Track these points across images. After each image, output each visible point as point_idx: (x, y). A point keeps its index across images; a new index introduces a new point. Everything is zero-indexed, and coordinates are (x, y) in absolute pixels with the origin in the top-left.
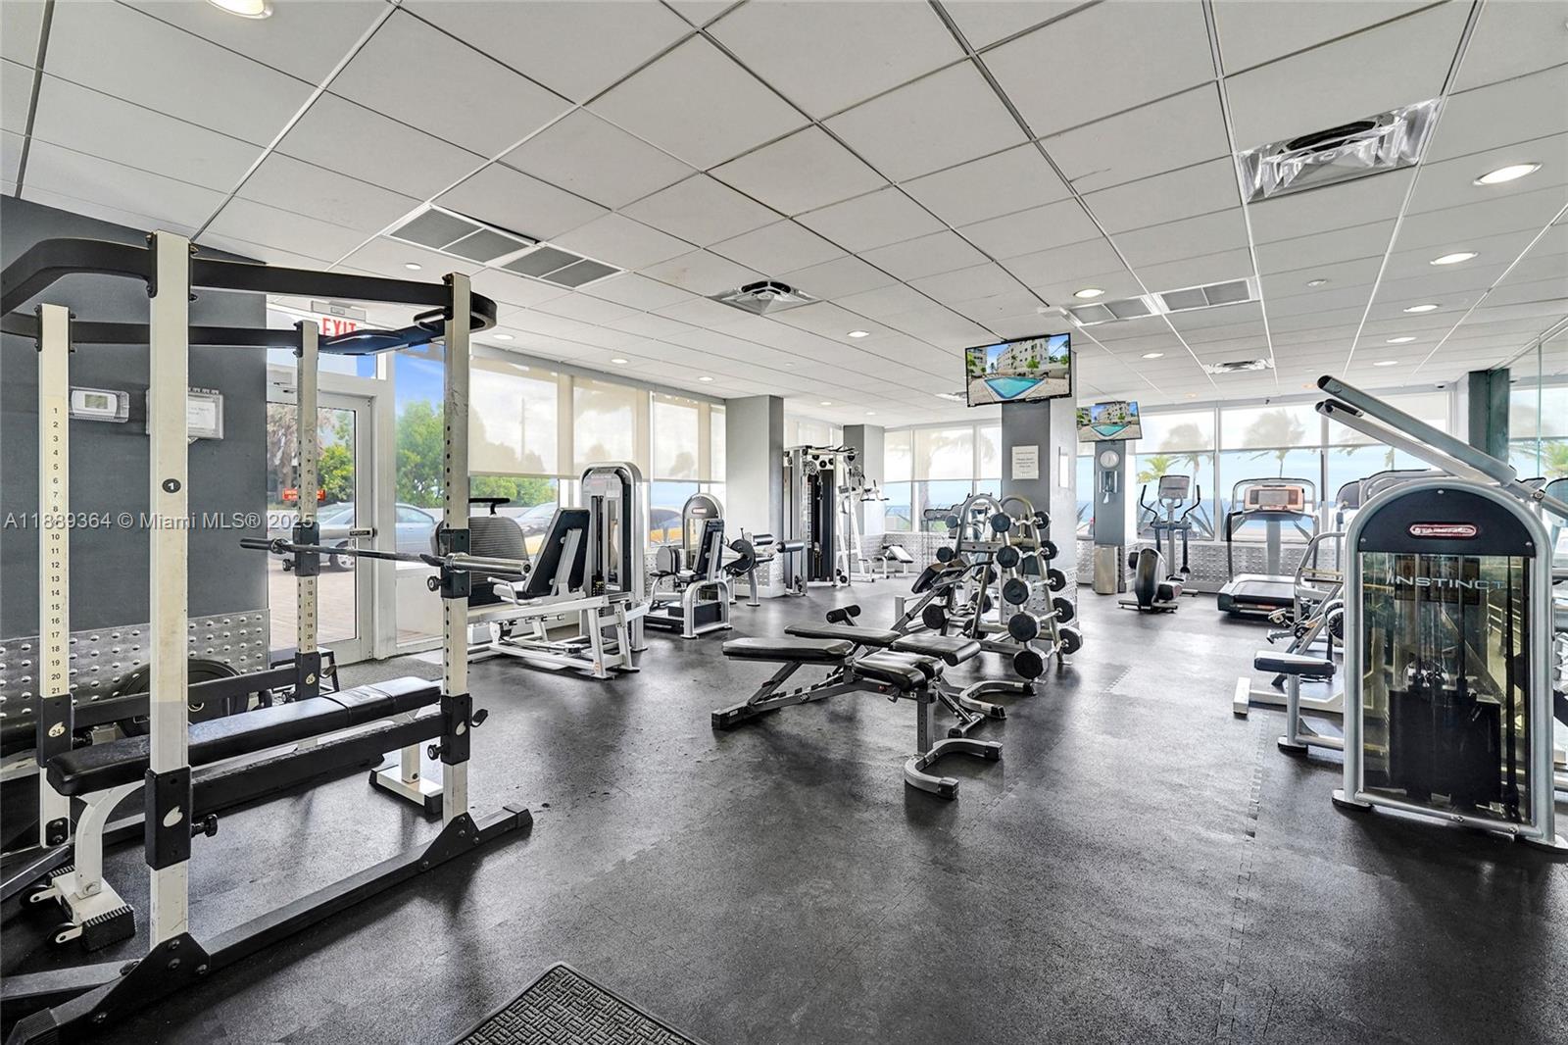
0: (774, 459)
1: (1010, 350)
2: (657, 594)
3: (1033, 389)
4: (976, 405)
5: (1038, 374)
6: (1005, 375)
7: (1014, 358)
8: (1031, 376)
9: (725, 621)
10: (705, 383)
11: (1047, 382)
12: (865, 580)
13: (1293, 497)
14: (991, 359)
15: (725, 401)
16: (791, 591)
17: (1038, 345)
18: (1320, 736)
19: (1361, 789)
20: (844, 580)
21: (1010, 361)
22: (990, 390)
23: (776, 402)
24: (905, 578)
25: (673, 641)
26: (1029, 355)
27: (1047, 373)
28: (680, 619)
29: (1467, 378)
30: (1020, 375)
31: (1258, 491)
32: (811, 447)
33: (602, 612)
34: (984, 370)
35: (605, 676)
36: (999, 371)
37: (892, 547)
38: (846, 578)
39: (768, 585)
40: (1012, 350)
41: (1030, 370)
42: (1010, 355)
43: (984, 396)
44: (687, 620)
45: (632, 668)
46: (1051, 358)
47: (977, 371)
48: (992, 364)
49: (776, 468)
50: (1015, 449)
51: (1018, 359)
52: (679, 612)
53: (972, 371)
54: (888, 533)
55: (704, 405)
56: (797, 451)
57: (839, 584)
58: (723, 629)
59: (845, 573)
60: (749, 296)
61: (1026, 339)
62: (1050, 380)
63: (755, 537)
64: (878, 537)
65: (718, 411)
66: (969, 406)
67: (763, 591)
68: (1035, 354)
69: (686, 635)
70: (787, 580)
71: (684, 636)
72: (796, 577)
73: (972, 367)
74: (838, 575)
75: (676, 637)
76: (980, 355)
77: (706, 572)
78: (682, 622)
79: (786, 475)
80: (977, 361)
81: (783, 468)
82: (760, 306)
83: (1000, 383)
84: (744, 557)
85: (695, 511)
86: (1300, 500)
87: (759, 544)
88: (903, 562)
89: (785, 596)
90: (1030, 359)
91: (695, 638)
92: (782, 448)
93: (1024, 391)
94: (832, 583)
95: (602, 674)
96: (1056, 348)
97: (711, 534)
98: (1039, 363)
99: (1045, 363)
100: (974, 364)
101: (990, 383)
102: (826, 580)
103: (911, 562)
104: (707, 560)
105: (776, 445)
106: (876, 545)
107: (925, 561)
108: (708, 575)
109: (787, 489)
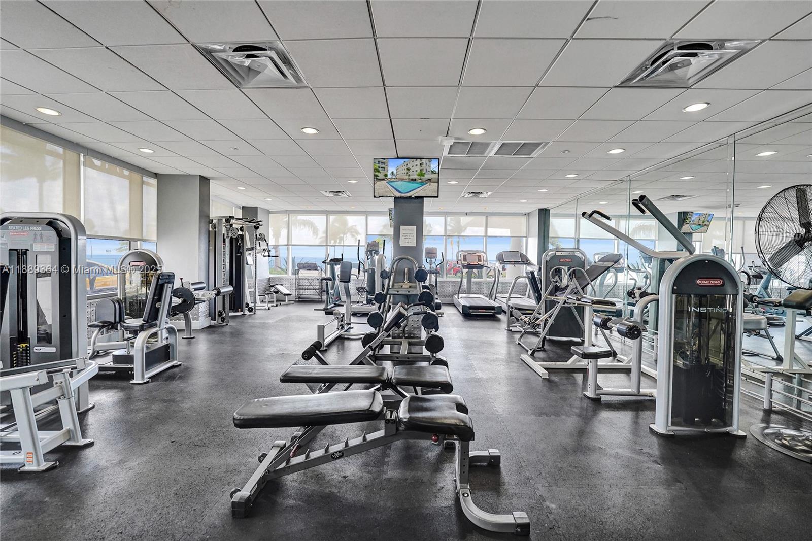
0: (203, 225)
1: (405, 164)
2: (97, 344)
3: (421, 188)
4: (379, 197)
5: (424, 180)
6: (402, 180)
7: (408, 169)
8: (419, 181)
9: (173, 359)
10: (145, 155)
11: (430, 185)
12: (263, 308)
13: (479, 258)
14: (391, 169)
15: (156, 175)
16: (215, 322)
17: (424, 163)
18: (605, 389)
19: (670, 424)
20: (250, 310)
21: (405, 171)
22: (391, 188)
23: (204, 181)
24: (287, 305)
25: (123, 389)
26: (418, 169)
27: (430, 180)
28: (129, 366)
29: (537, 212)
30: (412, 180)
31: (466, 255)
32: (233, 217)
33: (35, 390)
34: (386, 175)
35: (44, 466)
36: (397, 177)
37: (276, 286)
38: (252, 309)
39: (197, 320)
40: (407, 165)
41: (419, 177)
42: (405, 168)
43: (386, 192)
44: (138, 365)
45: (82, 442)
46: (432, 172)
47: (381, 176)
48: (393, 172)
49: (204, 231)
50: (402, 227)
51: (411, 171)
52: (129, 359)
53: (377, 176)
54: (271, 276)
55: (136, 176)
56: (220, 220)
57: (247, 313)
58: (173, 367)
59: (251, 305)
60: (238, 59)
61: (416, 159)
62: (431, 184)
63: (192, 284)
64: (265, 280)
65: (148, 184)
66: (375, 197)
67: (196, 325)
68: (422, 168)
69: (137, 380)
70: (212, 315)
71: (134, 381)
72: (219, 312)
73: (377, 173)
74: (246, 307)
75: (124, 384)
76: (383, 166)
77: (156, 319)
78: (132, 369)
79: (212, 236)
80: (380, 169)
81: (209, 231)
82: (248, 76)
83: (398, 184)
84: (184, 301)
85: (132, 264)
86: (482, 261)
87: (196, 290)
88: (285, 295)
89: (210, 327)
90: (419, 171)
91: (147, 382)
92: (209, 216)
93: (415, 189)
94: (242, 313)
95: (38, 465)
96: (434, 166)
97: (162, 286)
98: (424, 173)
99: (429, 174)
100: (379, 171)
101: (391, 184)
102: (238, 312)
103: (290, 295)
104: (158, 309)
105: (204, 215)
106: (265, 284)
107: (297, 293)
108: (158, 322)
109: (212, 248)
